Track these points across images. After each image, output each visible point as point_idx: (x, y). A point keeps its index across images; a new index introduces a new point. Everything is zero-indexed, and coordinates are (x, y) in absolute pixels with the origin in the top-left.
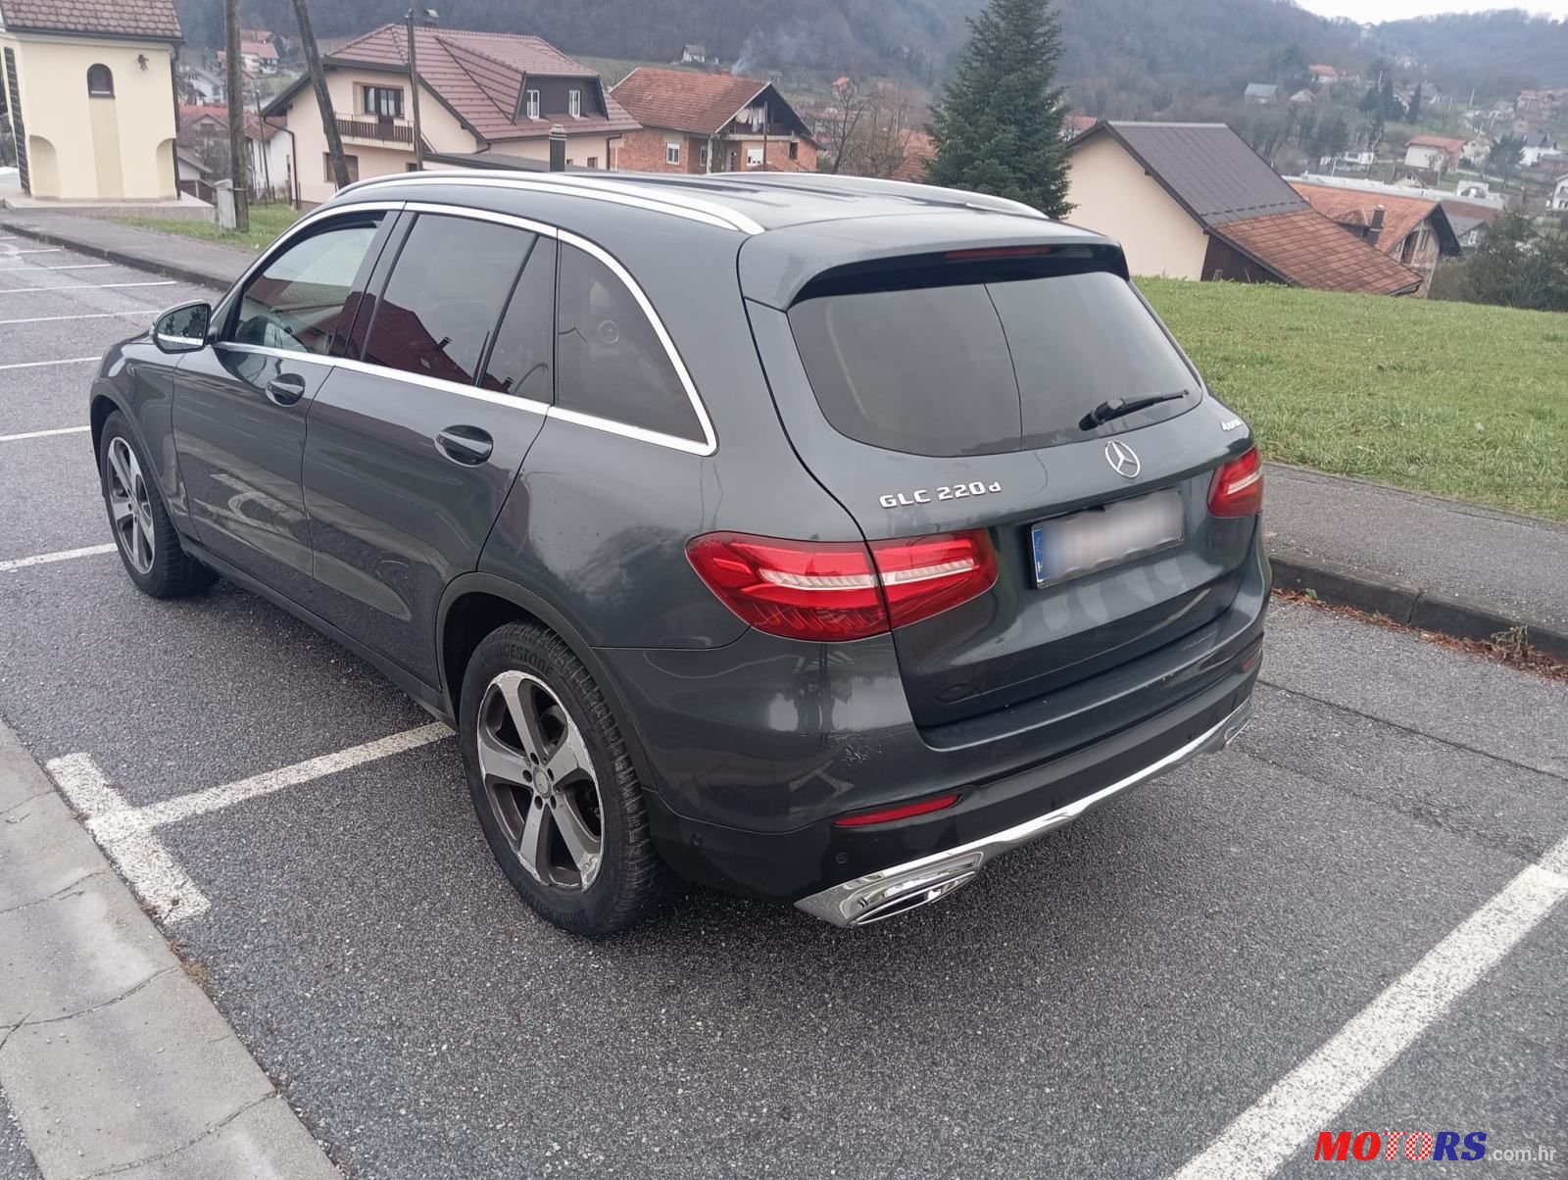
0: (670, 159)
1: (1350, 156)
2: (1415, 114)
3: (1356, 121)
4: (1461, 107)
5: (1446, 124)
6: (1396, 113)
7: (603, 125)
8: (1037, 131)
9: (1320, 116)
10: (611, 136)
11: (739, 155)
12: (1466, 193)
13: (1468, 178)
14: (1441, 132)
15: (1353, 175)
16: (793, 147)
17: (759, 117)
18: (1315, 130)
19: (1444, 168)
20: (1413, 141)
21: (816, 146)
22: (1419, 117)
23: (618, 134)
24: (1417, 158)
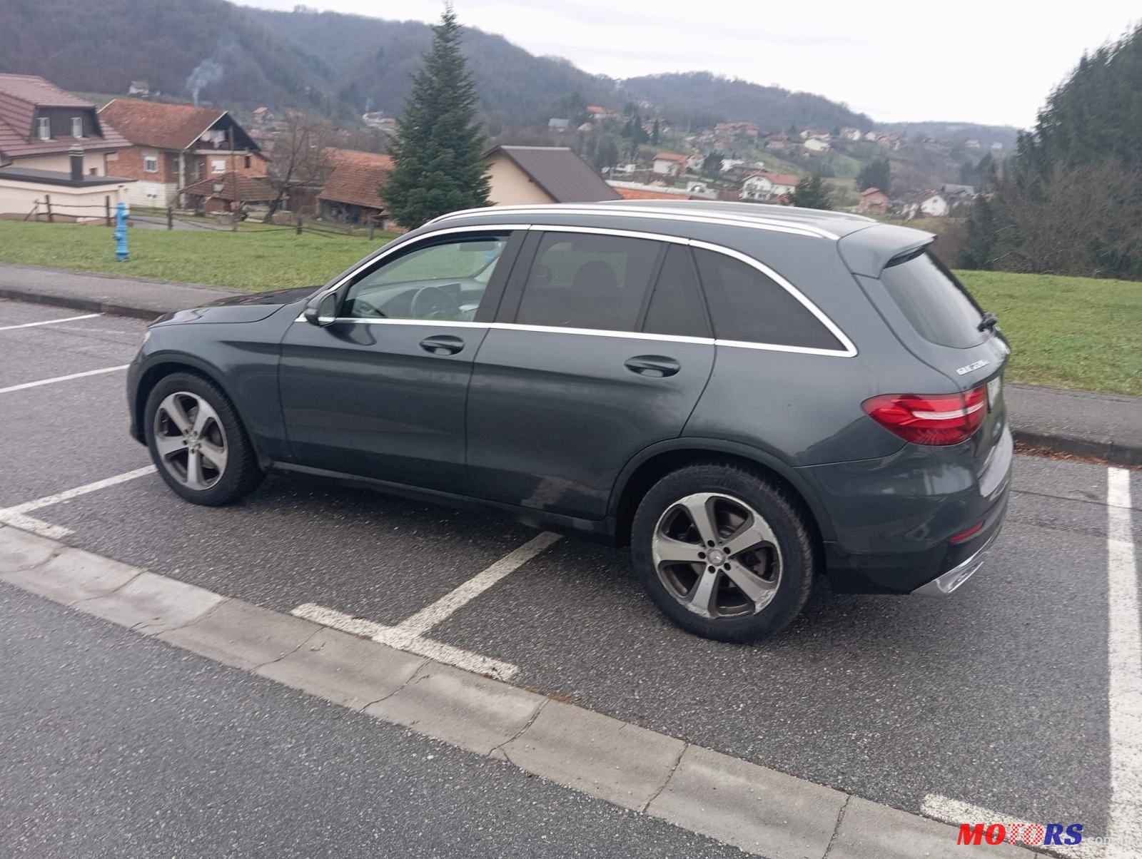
0: (149, 168)
1: (621, 167)
2: (656, 140)
3: (622, 144)
4: (683, 135)
5: (675, 146)
6: (644, 138)
7: (100, 144)
8: (466, 152)
9: (599, 140)
10: (107, 152)
11: (205, 166)
12: (693, 190)
13: (693, 180)
14: (673, 150)
15: (623, 179)
16: (248, 159)
17: (219, 137)
18: (597, 151)
19: (678, 173)
20: (658, 156)
21: (266, 160)
22: (659, 141)
23: (113, 150)
24: (660, 167)
